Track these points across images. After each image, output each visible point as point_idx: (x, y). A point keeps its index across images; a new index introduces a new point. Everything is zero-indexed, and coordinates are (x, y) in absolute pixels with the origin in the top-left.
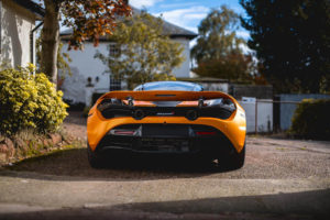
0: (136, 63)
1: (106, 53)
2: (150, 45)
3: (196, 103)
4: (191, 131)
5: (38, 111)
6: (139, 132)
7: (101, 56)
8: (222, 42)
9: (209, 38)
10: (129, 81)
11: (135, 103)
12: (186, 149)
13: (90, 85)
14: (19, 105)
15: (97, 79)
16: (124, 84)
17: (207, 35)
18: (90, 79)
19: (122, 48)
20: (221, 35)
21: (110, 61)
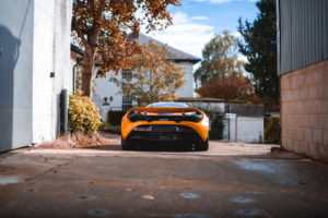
0: (144, 86)
1: (119, 77)
2: (158, 70)
3: (180, 114)
4: (177, 129)
5: (86, 120)
6: (150, 129)
7: (115, 80)
8: (224, 65)
9: (213, 61)
10: (139, 101)
11: (148, 114)
12: (175, 139)
13: (106, 104)
14: (75, 116)
15: (111, 98)
16: (135, 103)
17: (211, 58)
18: (106, 99)
19: (134, 73)
20: (223, 58)
21: (123, 84)
